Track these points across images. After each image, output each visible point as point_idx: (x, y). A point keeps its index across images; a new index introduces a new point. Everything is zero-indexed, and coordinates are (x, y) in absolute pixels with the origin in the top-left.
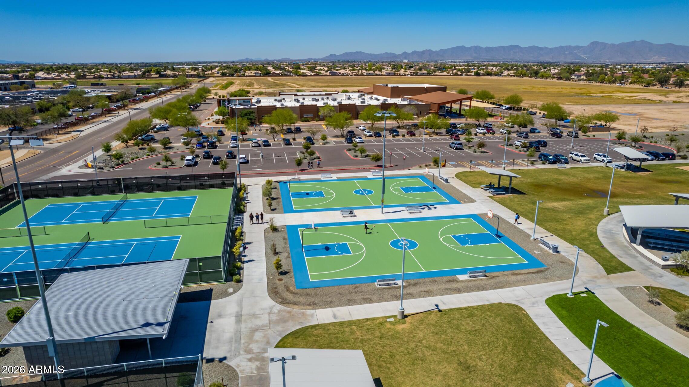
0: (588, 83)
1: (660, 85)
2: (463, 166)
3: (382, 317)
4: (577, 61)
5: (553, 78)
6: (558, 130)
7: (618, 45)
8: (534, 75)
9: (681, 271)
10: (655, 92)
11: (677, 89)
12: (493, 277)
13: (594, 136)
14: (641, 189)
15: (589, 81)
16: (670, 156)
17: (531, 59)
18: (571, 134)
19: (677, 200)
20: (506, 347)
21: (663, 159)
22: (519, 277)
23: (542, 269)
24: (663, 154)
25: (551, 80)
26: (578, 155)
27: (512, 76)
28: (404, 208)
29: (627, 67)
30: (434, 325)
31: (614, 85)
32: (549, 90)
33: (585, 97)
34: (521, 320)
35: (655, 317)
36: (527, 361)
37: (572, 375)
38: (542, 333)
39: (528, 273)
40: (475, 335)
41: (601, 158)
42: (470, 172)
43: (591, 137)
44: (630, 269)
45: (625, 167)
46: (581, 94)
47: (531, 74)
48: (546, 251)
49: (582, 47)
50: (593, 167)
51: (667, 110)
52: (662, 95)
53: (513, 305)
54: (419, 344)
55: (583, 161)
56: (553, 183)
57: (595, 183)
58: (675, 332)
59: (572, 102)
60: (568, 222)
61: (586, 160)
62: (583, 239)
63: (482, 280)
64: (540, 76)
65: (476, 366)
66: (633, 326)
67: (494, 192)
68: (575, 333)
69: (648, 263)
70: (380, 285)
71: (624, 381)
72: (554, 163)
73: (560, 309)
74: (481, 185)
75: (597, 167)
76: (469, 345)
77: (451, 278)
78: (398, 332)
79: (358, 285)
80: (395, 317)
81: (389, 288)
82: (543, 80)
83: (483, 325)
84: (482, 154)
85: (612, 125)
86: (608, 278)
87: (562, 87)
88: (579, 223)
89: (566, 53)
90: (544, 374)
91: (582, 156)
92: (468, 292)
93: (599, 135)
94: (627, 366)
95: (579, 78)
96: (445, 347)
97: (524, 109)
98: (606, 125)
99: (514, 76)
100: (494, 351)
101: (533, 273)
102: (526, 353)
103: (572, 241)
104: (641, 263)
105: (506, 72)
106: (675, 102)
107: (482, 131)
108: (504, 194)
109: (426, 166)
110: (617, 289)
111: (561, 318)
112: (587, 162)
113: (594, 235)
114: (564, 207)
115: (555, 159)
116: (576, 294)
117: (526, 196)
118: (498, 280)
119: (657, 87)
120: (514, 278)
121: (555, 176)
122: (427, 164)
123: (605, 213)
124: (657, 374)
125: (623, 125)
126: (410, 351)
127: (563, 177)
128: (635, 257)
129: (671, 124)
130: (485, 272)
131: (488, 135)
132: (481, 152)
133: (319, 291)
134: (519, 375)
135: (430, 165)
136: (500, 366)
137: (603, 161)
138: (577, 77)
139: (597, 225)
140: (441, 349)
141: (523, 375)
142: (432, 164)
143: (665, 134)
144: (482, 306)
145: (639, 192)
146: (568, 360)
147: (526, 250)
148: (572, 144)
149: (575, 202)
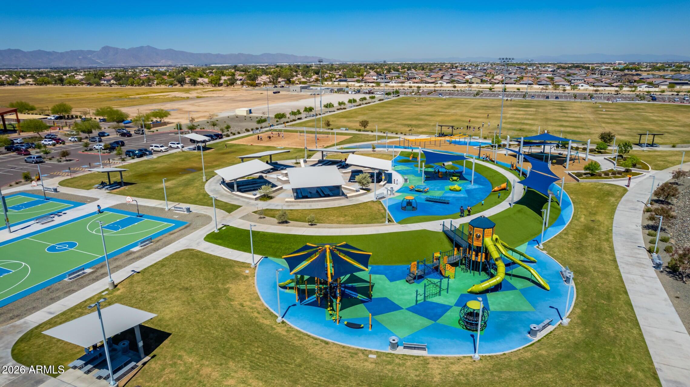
0: (119, 87)
1: (180, 85)
2: (58, 175)
3: (96, 295)
4: (94, 65)
5: (83, 84)
6: (124, 131)
7: (128, 50)
8: (59, 82)
9: (265, 199)
10: (179, 90)
11: (193, 87)
12: (158, 241)
13: (157, 131)
14: (215, 161)
15: (120, 84)
16: (219, 136)
17: (43, 65)
18: (138, 132)
19: (243, 160)
20: (201, 270)
21: (216, 139)
22: (176, 235)
23: (187, 225)
24: (214, 135)
25: (81, 86)
26: (158, 147)
27: (32, 84)
28: (33, 222)
29: (145, 70)
30: (143, 281)
31: (143, 86)
32: (87, 96)
33: (126, 100)
34: (197, 255)
35: (267, 224)
36: (218, 271)
37: (245, 267)
38: (214, 256)
39: (180, 230)
40: (176, 273)
41: (175, 146)
42: (71, 179)
43: (155, 132)
44: (240, 206)
45: (196, 149)
46: (120, 97)
47: (56, 81)
48: (182, 214)
49: (94, 52)
50: (173, 154)
51: (196, 104)
52: (186, 93)
53: (186, 250)
54: (143, 294)
55: (163, 150)
56: (151, 171)
57: (182, 164)
58: (278, 226)
59: (118, 105)
60: (184, 193)
61: (166, 149)
62: (201, 199)
63: (151, 245)
64: (68, 83)
65: (191, 285)
66: (260, 232)
67: (110, 188)
68: (233, 248)
69: (247, 200)
70: (70, 279)
71: (269, 258)
72: (141, 156)
73: (215, 240)
74: (94, 186)
75: (176, 153)
76: (178, 279)
77: (127, 252)
78: (120, 296)
79: (49, 287)
80: (107, 290)
81: (82, 278)
82: (71, 86)
83: (176, 266)
84: (69, 162)
85: (166, 120)
86: (231, 215)
87: (98, 92)
88: (191, 191)
89: (80, 57)
90: (231, 272)
91: (161, 147)
92: (148, 255)
93: (161, 129)
94: (267, 251)
95: (109, 83)
96: (163, 286)
97: (77, 117)
98: (161, 121)
99: (35, 84)
100: (196, 274)
101: (183, 229)
102: (215, 268)
103: (194, 203)
104: (243, 201)
105: (21, 81)
106: (198, 97)
107: (50, 142)
108: (119, 188)
109: (17, 183)
110: (240, 218)
111: (220, 244)
112: (167, 151)
113: (206, 195)
114: (172, 184)
115: (141, 153)
116: (219, 229)
117: (138, 185)
118: (162, 241)
119: (178, 86)
120: (172, 236)
121: (150, 166)
122: (17, 182)
123: (204, 180)
124: (281, 247)
125: (173, 119)
126: (141, 299)
127: (156, 165)
128: (238, 199)
129: (207, 114)
130: (150, 239)
131: (58, 145)
132: (67, 161)
133: (10, 307)
134: (219, 278)
135: (21, 182)
136: (206, 279)
137: (178, 147)
138: (107, 82)
139: (204, 189)
140: (161, 289)
141: (221, 278)
142: (23, 180)
143: (206, 122)
144: (166, 258)
145: (215, 163)
146: (238, 261)
147: (168, 218)
148: (145, 139)
149: (177, 180)
